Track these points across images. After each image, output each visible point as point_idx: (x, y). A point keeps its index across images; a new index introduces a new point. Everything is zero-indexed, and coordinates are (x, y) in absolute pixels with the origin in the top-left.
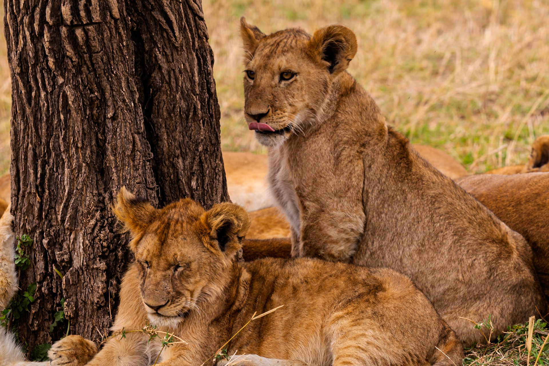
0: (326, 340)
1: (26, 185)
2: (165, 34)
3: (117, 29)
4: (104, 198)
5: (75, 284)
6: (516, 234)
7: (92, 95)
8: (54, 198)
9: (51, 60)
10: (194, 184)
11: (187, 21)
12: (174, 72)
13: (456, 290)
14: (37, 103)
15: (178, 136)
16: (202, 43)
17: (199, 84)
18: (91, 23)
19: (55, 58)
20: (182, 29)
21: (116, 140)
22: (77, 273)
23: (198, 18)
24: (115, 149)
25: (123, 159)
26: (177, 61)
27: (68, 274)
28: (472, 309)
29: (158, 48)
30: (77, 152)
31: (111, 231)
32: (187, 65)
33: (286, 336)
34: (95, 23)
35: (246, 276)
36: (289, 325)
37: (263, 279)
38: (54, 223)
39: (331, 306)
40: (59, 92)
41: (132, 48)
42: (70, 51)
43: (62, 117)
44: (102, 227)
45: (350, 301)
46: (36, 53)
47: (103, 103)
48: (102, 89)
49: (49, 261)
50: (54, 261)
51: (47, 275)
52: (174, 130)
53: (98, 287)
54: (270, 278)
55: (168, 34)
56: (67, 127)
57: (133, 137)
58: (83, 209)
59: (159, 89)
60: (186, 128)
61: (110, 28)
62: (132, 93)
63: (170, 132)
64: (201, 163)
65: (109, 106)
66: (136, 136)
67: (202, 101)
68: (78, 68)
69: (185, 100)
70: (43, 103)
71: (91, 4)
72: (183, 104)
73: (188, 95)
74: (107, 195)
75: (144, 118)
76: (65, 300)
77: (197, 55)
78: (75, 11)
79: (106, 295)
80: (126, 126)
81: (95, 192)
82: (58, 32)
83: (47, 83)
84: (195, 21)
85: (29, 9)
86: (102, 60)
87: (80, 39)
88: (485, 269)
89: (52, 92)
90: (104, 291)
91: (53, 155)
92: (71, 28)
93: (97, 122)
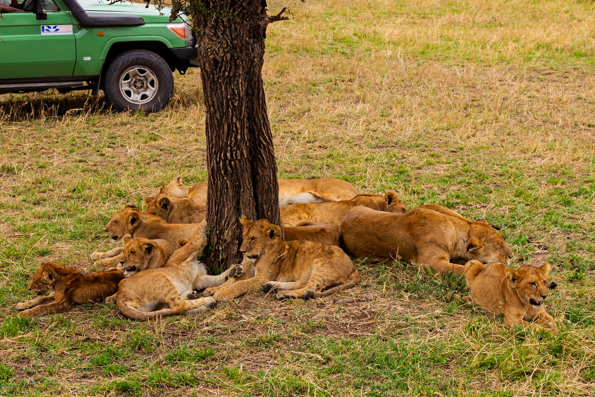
1: (212, 212)
2: (262, 163)
3: (246, 161)
5: (227, 247)
7: (236, 184)
8: (221, 218)
9: (223, 171)
10: (269, 214)
11: (269, 158)
12: (264, 176)
14: (217, 185)
15: (265, 198)
16: (274, 165)
17: (272, 180)
18: (237, 159)
20: (268, 161)
21: (244, 199)
22: (228, 244)
23: (273, 157)
24: (243, 202)
25: (246, 206)
26: (265, 172)
29: (259, 167)
30: (230, 203)
32: (269, 173)
35: (287, 247)
37: (293, 248)
38: (221, 226)
41: (250, 167)
42: (229, 169)
43: (225, 190)
46: (217, 168)
47: (240, 186)
48: (240, 182)
49: (219, 238)
50: (220, 239)
51: (218, 243)
56: (227, 194)
58: (231, 222)
59: (258, 181)
60: (267, 195)
61: (243, 161)
62: (250, 183)
63: (262, 196)
64: (272, 207)
65: (242, 188)
66: (250, 198)
67: (273, 186)
68: (232, 174)
69: (267, 185)
70: (219, 185)
72: (267, 187)
73: (269, 184)
75: (253, 192)
77: (272, 170)
78: (232, 155)
79: (238, 252)
80: (247, 195)
81: (236, 216)
82: (226, 162)
83: (221, 179)
85: (216, 153)
86: (240, 172)
87: (233, 165)
91: (222, 203)
92: (230, 161)
93: (237, 193)
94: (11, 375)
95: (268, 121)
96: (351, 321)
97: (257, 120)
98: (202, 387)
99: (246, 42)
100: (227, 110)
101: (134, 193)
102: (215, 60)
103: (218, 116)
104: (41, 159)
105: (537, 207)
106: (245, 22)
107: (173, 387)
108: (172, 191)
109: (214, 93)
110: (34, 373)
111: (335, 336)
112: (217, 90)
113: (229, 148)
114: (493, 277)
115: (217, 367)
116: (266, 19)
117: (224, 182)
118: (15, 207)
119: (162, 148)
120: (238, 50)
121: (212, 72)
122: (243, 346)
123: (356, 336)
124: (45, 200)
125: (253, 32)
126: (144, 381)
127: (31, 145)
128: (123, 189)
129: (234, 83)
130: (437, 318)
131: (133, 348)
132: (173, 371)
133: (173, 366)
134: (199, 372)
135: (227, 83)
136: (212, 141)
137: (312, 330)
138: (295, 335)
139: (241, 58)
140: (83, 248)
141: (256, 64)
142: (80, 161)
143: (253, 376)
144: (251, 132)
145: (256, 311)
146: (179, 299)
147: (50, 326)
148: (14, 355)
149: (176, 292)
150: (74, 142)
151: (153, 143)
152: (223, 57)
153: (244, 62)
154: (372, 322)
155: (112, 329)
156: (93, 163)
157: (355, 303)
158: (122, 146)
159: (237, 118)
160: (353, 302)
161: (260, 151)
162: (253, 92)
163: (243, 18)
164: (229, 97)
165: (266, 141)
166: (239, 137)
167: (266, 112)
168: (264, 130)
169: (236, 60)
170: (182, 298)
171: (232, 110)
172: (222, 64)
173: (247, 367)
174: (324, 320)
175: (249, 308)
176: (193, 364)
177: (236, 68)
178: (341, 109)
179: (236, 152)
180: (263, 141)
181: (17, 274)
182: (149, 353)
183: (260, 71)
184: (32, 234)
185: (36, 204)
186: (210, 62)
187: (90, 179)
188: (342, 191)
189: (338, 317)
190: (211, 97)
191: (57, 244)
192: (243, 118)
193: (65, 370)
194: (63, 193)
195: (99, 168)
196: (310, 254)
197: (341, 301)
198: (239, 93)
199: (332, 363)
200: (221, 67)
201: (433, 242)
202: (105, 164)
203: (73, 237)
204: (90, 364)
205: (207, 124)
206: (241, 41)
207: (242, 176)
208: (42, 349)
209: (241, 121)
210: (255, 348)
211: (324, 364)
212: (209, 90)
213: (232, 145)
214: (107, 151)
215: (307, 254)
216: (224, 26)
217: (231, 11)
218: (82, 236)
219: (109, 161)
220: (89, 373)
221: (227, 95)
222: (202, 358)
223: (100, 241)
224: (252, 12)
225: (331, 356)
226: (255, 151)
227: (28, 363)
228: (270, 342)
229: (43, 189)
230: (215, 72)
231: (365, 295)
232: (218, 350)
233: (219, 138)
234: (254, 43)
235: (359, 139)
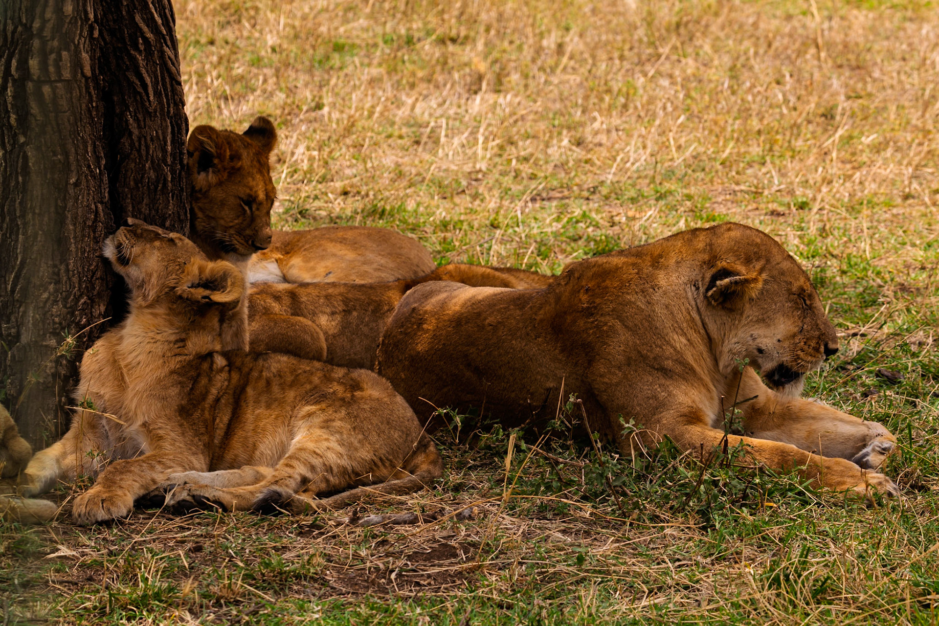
2: (138, 98)
3: (87, 88)
4: (60, 270)
5: (21, 361)
7: (55, 158)
9: (13, 117)
11: (163, 85)
12: (146, 140)
16: (178, 109)
17: (171, 154)
18: (60, 80)
19: (17, 114)
20: (157, 94)
21: (77, 208)
22: (25, 349)
23: (176, 83)
24: (76, 218)
25: (84, 229)
26: (150, 127)
27: (14, 349)
29: (130, 112)
30: (34, 219)
31: (65, 306)
32: (160, 132)
34: (65, 80)
38: (3, 294)
40: (20, 152)
41: (102, 110)
42: (34, 108)
43: (20, 179)
44: (56, 302)
47: (66, 167)
48: (66, 152)
52: (141, 202)
53: (46, 366)
55: (141, 97)
56: (24, 191)
57: (96, 207)
58: (36, 281)
59: (127, 157)
60: (153, 201)
61: (79, 87)
62: (98, 159)
63: (136, 204)
65: (72, 171)
66: (99, 205)
67: (173, 172)
68: (42, 127)
69: (155, 170)
71: (61, 60)
72: (152, 175)
73: (159, 165)
74: (63, 267)
75: (109, 187)
76: (8, 378)
77: (171, 123)
78: (43, 65)
80: (89, 194)
81: (50, 263)
82: (23, 87)
83: (6, 141)
84: (172, 85)
86: (69, 121)
87: (47, 97)
89: (11, 151)
90: (53, 370)
91: (7, 219)
92: (38, 84)
93: (57, 188)
96: (404, 563)
111: (351, 599)
113: (36, 43)
123: (417, 599)
137: (279, 582)
138: (225, 593)
161: (133, 60)
165: (155, 30)
166: (68, 8)
174: (319, 560)
179: (59, 58)
180: (145, 29)
189: (364, 552)
196: (283, 387)
197: (376, 517)
215: (276, 389)
226: (118, 58)
228: (142, 604)
235: (474, 177)
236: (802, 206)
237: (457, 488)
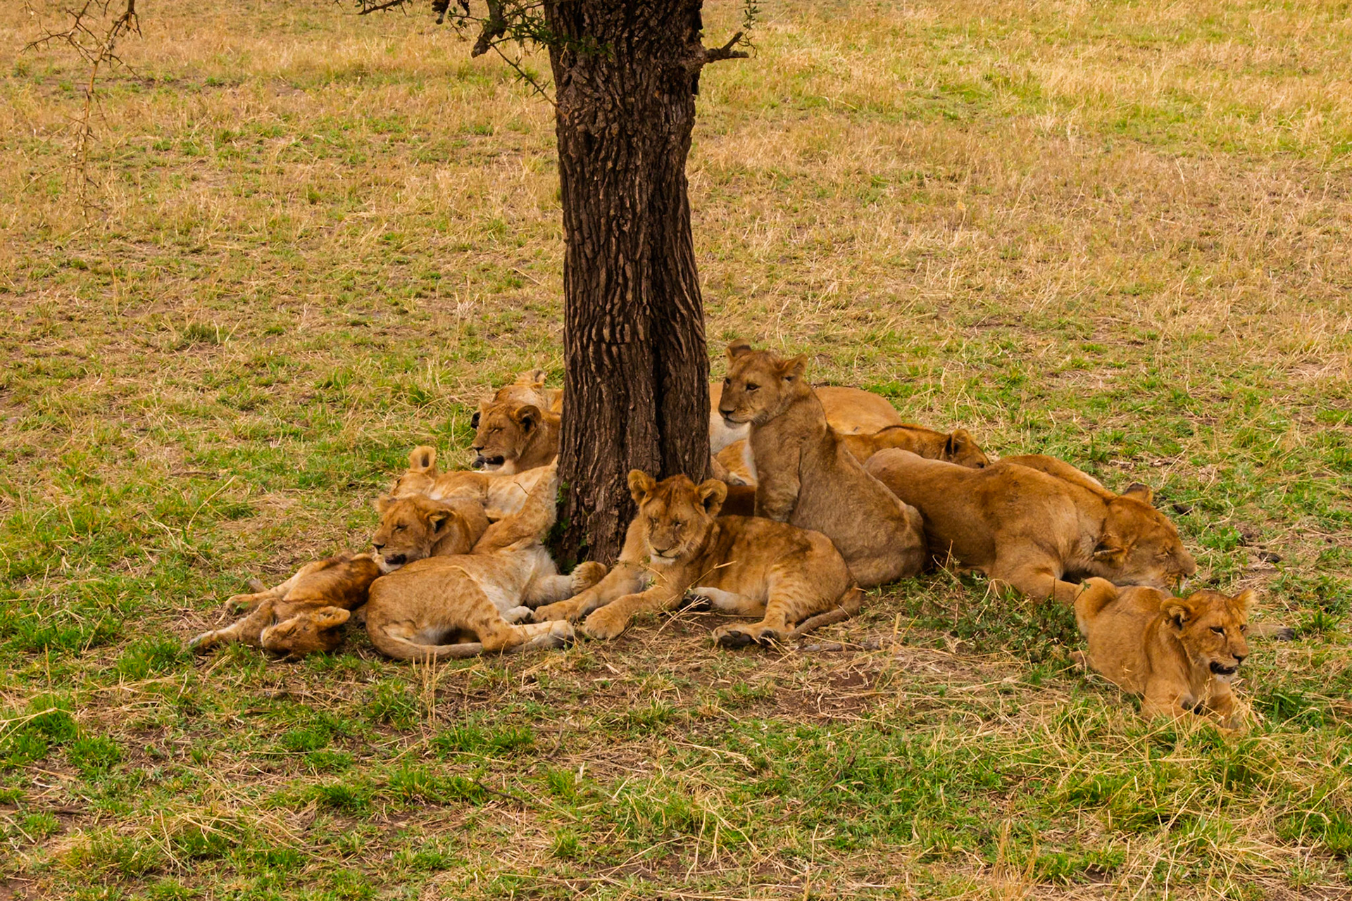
0: (766, 584)
1: (568, 447)
2: (676, 353)
3: (642, 347)
4: (622, 465)
5: (596, 523)
6: (912, 509)
7: (620, 393)
8: (587, 461)
10: (687, 458)
11: (693, 343)
12: (680, 379)
13: (862, 552)
14: (581, 393)
15: (679, 424)
17: (697, 388)
18: (623, 342)
19: (596, 364)
20: (689, 350)
21: (634, 425)
22: (598, 515)
23: (701, 340)
24: (633, 431)
25: (638, 439)
26: (683, 371)
27: (592, 515)
28: (874, 564)
29: (670, 361)
30: (606, 431)
31: (624, 489)
32: (690, 374)
33: (738, 577)
34: (626, 343)
35: (716, 529)
36: (742, 570)
37: (728, 533)
38: (586, 478)
39: (771, 559)
41: (652, 361)
42: (607, 361)
43: (597, 405)
44: (618, 486)
45: (786, 557)
46: (583, 357)
47: (627, 397)
48: (627, 389)
49: (580, 503)
50: (583, 505)
51: (577, 512)
52: (676, 419)
53: (612, 528)
54: (732, 533)
55: (678, 352)
56: (600, 413)
57: (647, 424)
58: (606, 472)
59: (668, 390)
60: (685, 419)
61: (636, 347)
62: (648, 393)
63: (674, 420)
64: (693, 444)
65: (631, 401)
66: (649, 422)
67: (698, 400)
68: (612, 373)
69: (686, 399)
70: (585, 393)
71: (624, 330)
72: (684, 402)
73: (688, 396)
74: (624, 464)
75: (656, 410)
76: (588, 533)
77: (698, 367)
78: (613, 333)
79: (617, 533)
80: (642, 416)
81: (616, 460)
82: (600, 346)
83: (589, 380)
84: (699, 344)
85: (581, 327)
86: (629, 368)
87: (615, 353)
88: (885, 538)
89: (592, 387)
90: (616, 531)
91: (589, 431)
92: (609, 346)
93: (622, 412)
94: (119, 760)
95: (694, 266)
96: (827, 690)
97: (670, 262)
98: (493, 806)
99: (654, 101)
100: (608, 240)
101: (447, 399)
102: (588, 135)
103: (587, 251)
104: (276, 315)
105: (1278, 472)
106: (652, 59)
107: (437, 803)
108: (520, 398)
109: (582, 203)
110: (165, 758)
111: (789, 718)
112: (589, 198)
113: (608, 319)
114: (1130, 614)
115: (534, 767)
116: (700, 55)
117: (594, 388)
118: (201, 413)
119: (528, 304)
120: (636, 116)
121: (580, 160)
122: (597, 727)
123: (830, 722)
124: (264, 402)
125: (668, 80)
126: (382, 786)
127: (262, 283)
128: (426, 387)
129: (623, 184)
130: (1007, 692)
131: (374, 718)
132: (445, 771)
133: (445, 761)
134: (495, 776)
135: (609, 183)
136: (574, 303)
137: (743, 704)
138: (707, 713)
139: (641, 133)
140: (318, 507)
141: (674, 147)
142: (355, 324)
143: (601, 790)
144: (657, 285)
145: (637, 658)
146: (498, 621)
147: (217, 664)
148: (132, 719)
149: (490, 607)
150: (351, 283)
151: (513, 292)
152: (604, 129)
153: (648, 142)
154: (868, 693)
155: (339, 678)
156: (379, 329)
157: (844, 652)
158: (448, 295)
159: (626, 258)
160: (840, 650)
161: (673, 327)
162: (664, 204)
163: (648, 52)
164: (612, 212)
165: (688, 307)
166: (629, 296)
167: (690, 249)
168: (683, 284)
169: (630, 137)
170: (504, 621)
171: (617, 239)
172: (602, 144)
173: (596, 771)
174: (772, 685)
175: (625, 651)
176: (487, 758)
177: (630, 154)
178: (918, 239)
179: (623, 328)
180: (681, 307)
181: (171, 554)
182: (404, 731)
183: (682, 162)
184: (222, 472)
185: (247, 408)
186: (576, 139)
187: (366, 363)
188: (865, 417)
189: (802, 679)
190: (577, 211)
191: (269, 496)
192: (641, 258)
193: (228, 756)
194: (305, 389)
195: (391, 340)
196: (760, 547)
197: (815, 646)
198: (633, 206)
199: (767, 774)
200: (599, 150)
201: (1027, 534)
202: (404, 331)
203: (305, 483)
204: (279, 746)
205: (566, 266)
206: (643, 98)
207: (633, 377)
208: (190, 709)
209: (636, 263)
210: (620, 733)
211: (754, 774)
212: (572, 196)
213: (615, 312)
214: (415, 305)
215: (754, 548)
216: (609, 66)
217: (625, 35)
218: (322, 481)
219: (413, 327)
220: (275, 764)
221: (609, 208)
222: (508, 748)
223: (358, 493)
224: (668, 40)
225: (769, 759)
226: (664, 326)
227: (159, 736)
228: (650, 723)
229: (264, 379)
230: (586, 160)
231: (868, 637)
232: (543, 734)
233: (589, 296)
234: (671, 103)
235: (944, 305)
236: (1153, 338)
237: (875, 619)
